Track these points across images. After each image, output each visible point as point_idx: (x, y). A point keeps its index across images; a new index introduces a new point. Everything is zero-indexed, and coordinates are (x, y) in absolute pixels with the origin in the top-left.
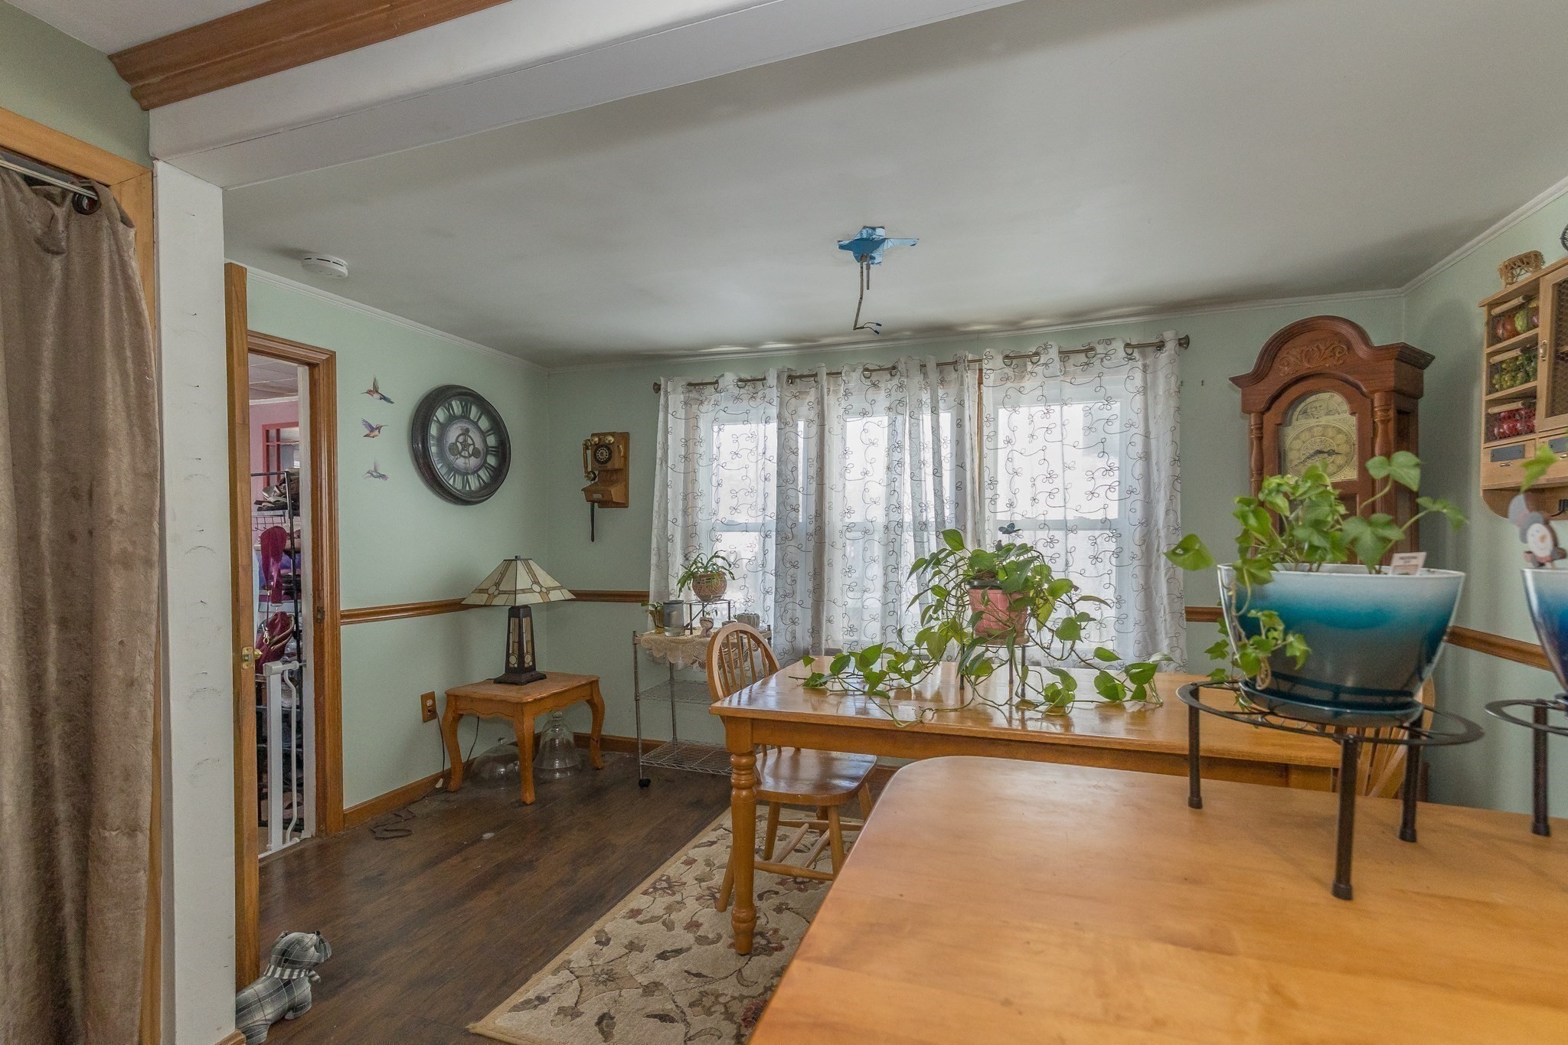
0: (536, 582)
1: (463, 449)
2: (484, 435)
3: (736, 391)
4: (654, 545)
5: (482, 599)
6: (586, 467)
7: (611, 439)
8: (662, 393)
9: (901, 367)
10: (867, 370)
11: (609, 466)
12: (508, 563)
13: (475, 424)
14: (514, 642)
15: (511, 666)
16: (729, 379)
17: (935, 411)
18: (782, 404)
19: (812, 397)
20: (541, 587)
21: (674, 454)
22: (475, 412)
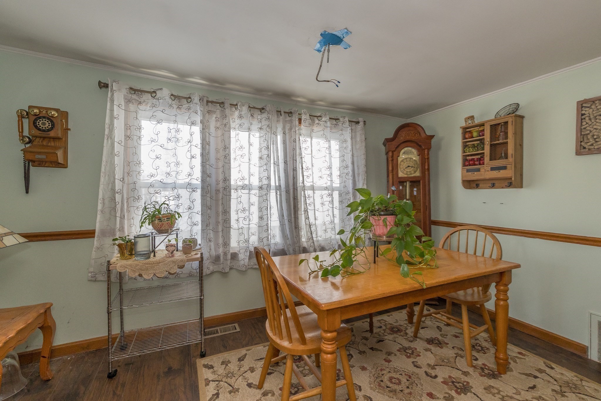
3: (170, 101)
4: (100, 196)
6: (21, 132)
7: (54, 113)
8: (109, 89)
9: (266, 110)
10: (249, 107)
11: (52, 134)
16: (165, 93)
17: (284, 133)
18: (204, 116)
21: (119, 134)
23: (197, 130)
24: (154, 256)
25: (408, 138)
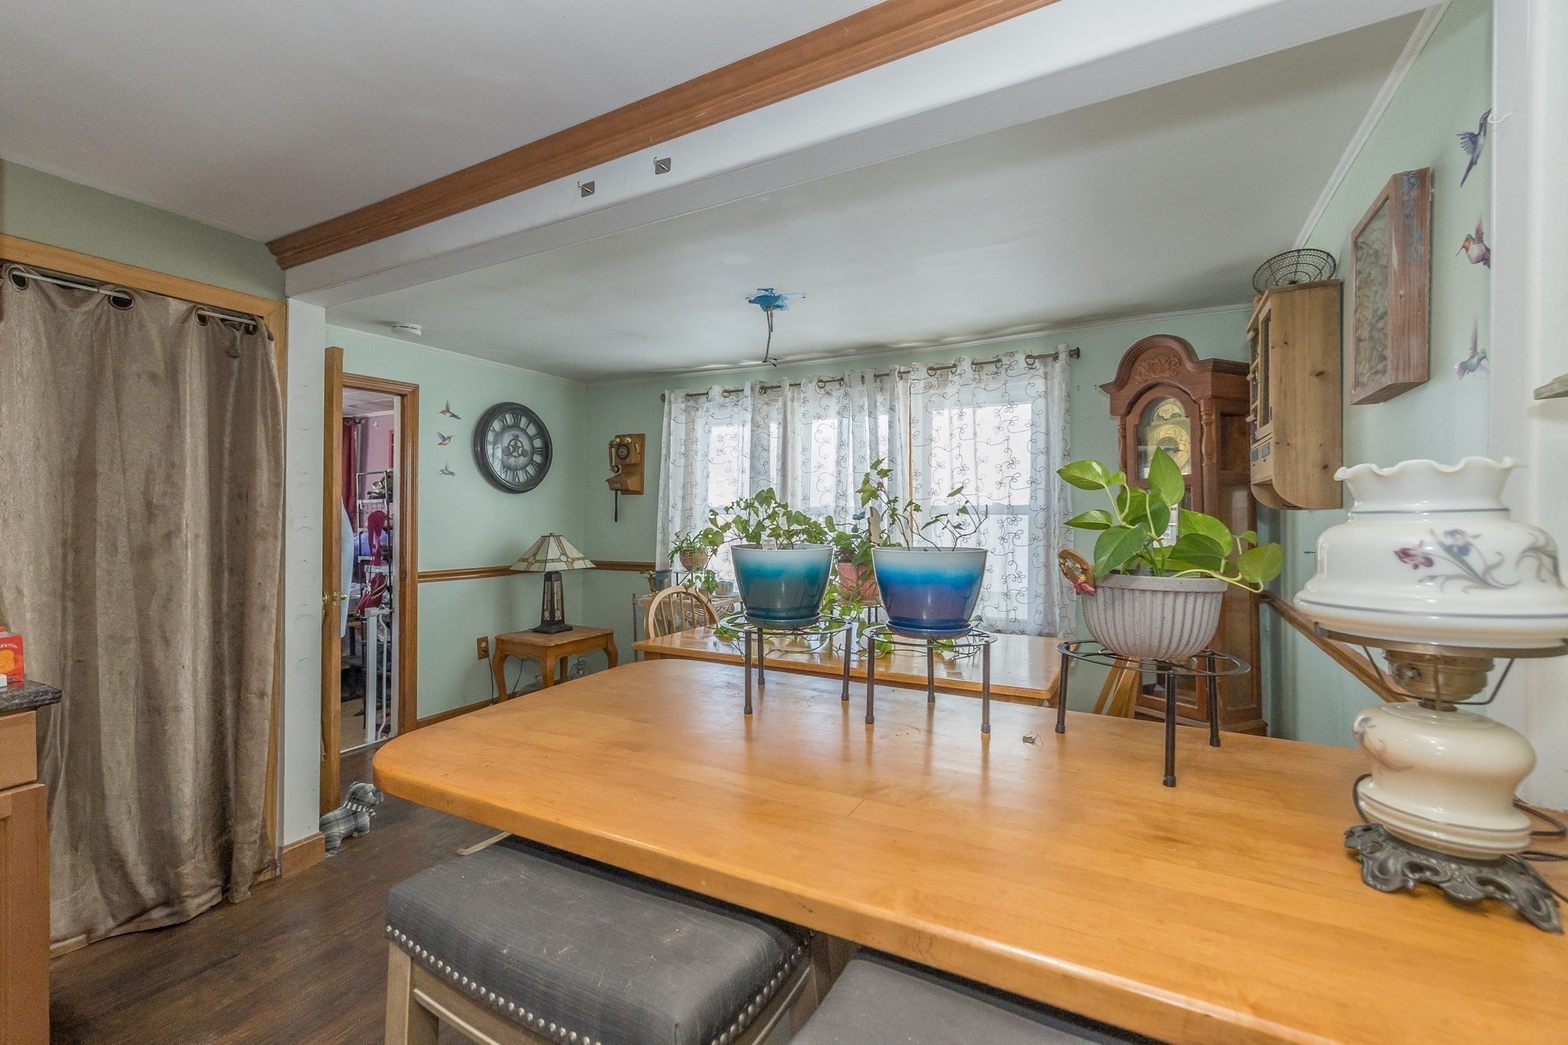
0: (564, 553)
1: (514, 451)
2: (531, 439)
3: (722, 400)
5: (522, 566)
6: (611, 462)
7: (629, 440)
8: (666, 402)
9: (846, 379)
10: (821, 381)
12: (544, 539)
13: (524, 431)
14: (547, 600)
15: (545, 619)
16: (716, 391)
17: (873, 414)
19: (780, 404)
20: (568, 557)
22: (524, 421)
23: (748, 430)
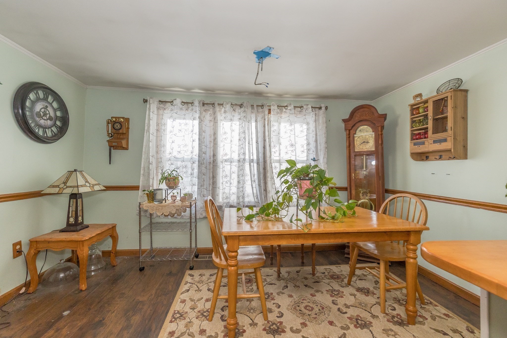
0: (87, 182)
1: (44, 116)
2: (55, 110)
3: (181, 106)
4: (142, 166)
5: (56, 190)
6: (108, 131)
7: (122, 120)
8: (148, 103)
9: (245, 105)
10: (232, 104)
11: (121, 131)
12: (71, 173)
13: (51, 104)
15: (70, 223)
16: (178, 102)
17: (256, 121)
18: (201, 113)
19: (211, 111)
20: (90, 184)
21: (153, 129)
22: (50, 99)
23: (196, 122)
24: (165, 202)
25: (362, 118)
